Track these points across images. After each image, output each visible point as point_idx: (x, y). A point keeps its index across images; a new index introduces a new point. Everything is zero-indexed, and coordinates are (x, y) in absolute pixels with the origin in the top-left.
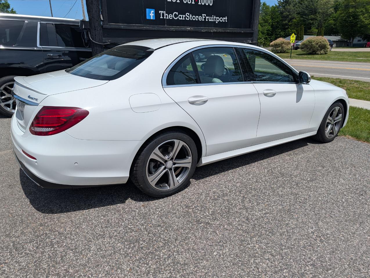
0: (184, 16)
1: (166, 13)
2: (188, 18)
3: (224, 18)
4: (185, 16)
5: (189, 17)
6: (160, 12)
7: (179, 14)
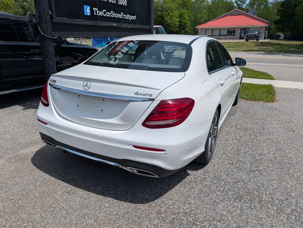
0: (110, 13)
1: (98, 10)
2: (112, 15)
3: (134, 17)
6: (94, 8)
7: (106, 12)
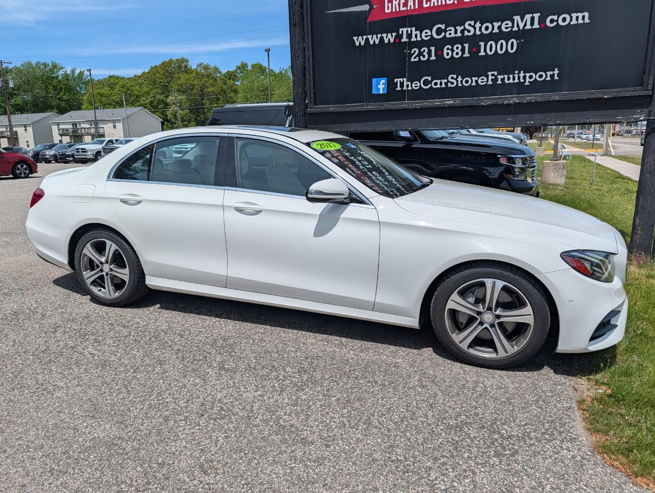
0: (444, 81)
1: (408, 81)
2: (452, 83)
3: (550, 73)
4: (446, 81)
5: (454, 81)
6: (396, 80)
7: (432, 80)
